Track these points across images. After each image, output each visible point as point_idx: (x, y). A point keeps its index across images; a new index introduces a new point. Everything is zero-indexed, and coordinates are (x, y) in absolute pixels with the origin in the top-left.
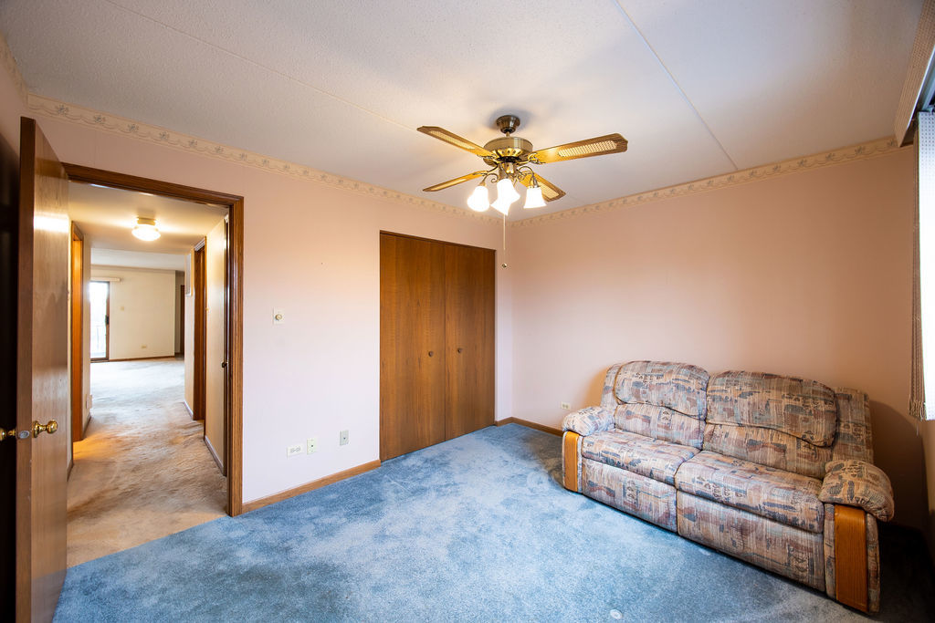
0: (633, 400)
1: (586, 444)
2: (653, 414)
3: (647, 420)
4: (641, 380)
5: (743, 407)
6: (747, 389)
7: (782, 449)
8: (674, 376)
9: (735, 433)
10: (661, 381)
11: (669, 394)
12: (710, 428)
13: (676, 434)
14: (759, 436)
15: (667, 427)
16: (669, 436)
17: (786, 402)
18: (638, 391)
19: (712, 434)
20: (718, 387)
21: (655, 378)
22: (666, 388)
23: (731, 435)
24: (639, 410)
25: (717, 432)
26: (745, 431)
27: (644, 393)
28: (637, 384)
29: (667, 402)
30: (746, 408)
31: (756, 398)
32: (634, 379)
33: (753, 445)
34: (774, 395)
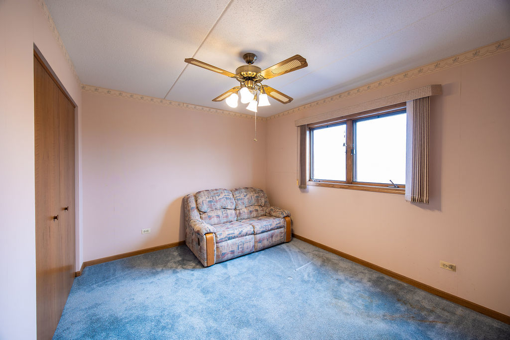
0: (209, 209)
1: (218, 236)
2: (219, 213)
3: (218, 216)
4: (211, 199)
5: (246, 200)
6: (245, 194)
7: (257, 211)
8: (224, 194)
9: (246, 211)
10: (220, 197)
11: (223, 202)
12: (238, 211)
13: (230, 218)
14: (251, 209)
15: (227, 217)
16: (228, 220)
17: (255, 195)
18: (211, 205)
19: (240, 213)
20: (237, 195)
21: (217, 197)
22: (222, 200)
23: (244, 211)
24: (213, 214)
25: (241, 212)
26: (247, 208)
27: (214, 205)
28: (210, 202)
29: (224, 206)
30: (247, 200)
31: (248, 196)
32: (208, 200)
33: (251, 212)
34: (252, 194)
